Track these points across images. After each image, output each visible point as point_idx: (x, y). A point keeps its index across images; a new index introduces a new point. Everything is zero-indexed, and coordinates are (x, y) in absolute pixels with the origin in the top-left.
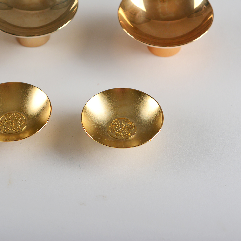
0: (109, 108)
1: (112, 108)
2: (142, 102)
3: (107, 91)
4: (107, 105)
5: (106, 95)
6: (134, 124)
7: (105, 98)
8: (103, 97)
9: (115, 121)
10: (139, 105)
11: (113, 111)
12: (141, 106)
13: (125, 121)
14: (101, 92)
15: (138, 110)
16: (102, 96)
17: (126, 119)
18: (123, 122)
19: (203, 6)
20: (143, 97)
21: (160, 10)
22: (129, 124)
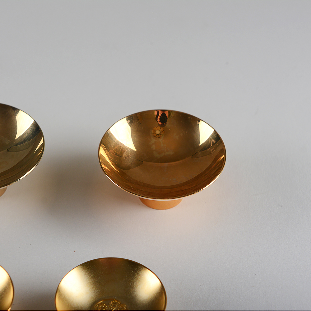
0: (92, 286)
1: (96, 286)
2: (136, 276)
3: (88, 262)
4: (89, 281)
5: (87, 268)
6: (126, 307)
7: (86, 272)
8: (84, 271)
9: (101, 304)
10: (132, 280)
11: (97, 290)
12: (135, 281)
13: (114, 303)
14: (81, 265)
15: (130, 287)
16: (82, 270)
17: (116, 300)
18: (112, 304)
19: (211, 141)
20: (138, 269)
21: (154, 147)
22: (120, 307)
